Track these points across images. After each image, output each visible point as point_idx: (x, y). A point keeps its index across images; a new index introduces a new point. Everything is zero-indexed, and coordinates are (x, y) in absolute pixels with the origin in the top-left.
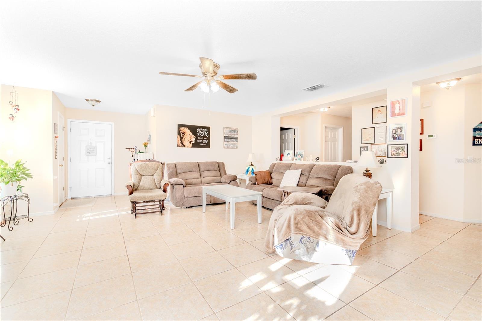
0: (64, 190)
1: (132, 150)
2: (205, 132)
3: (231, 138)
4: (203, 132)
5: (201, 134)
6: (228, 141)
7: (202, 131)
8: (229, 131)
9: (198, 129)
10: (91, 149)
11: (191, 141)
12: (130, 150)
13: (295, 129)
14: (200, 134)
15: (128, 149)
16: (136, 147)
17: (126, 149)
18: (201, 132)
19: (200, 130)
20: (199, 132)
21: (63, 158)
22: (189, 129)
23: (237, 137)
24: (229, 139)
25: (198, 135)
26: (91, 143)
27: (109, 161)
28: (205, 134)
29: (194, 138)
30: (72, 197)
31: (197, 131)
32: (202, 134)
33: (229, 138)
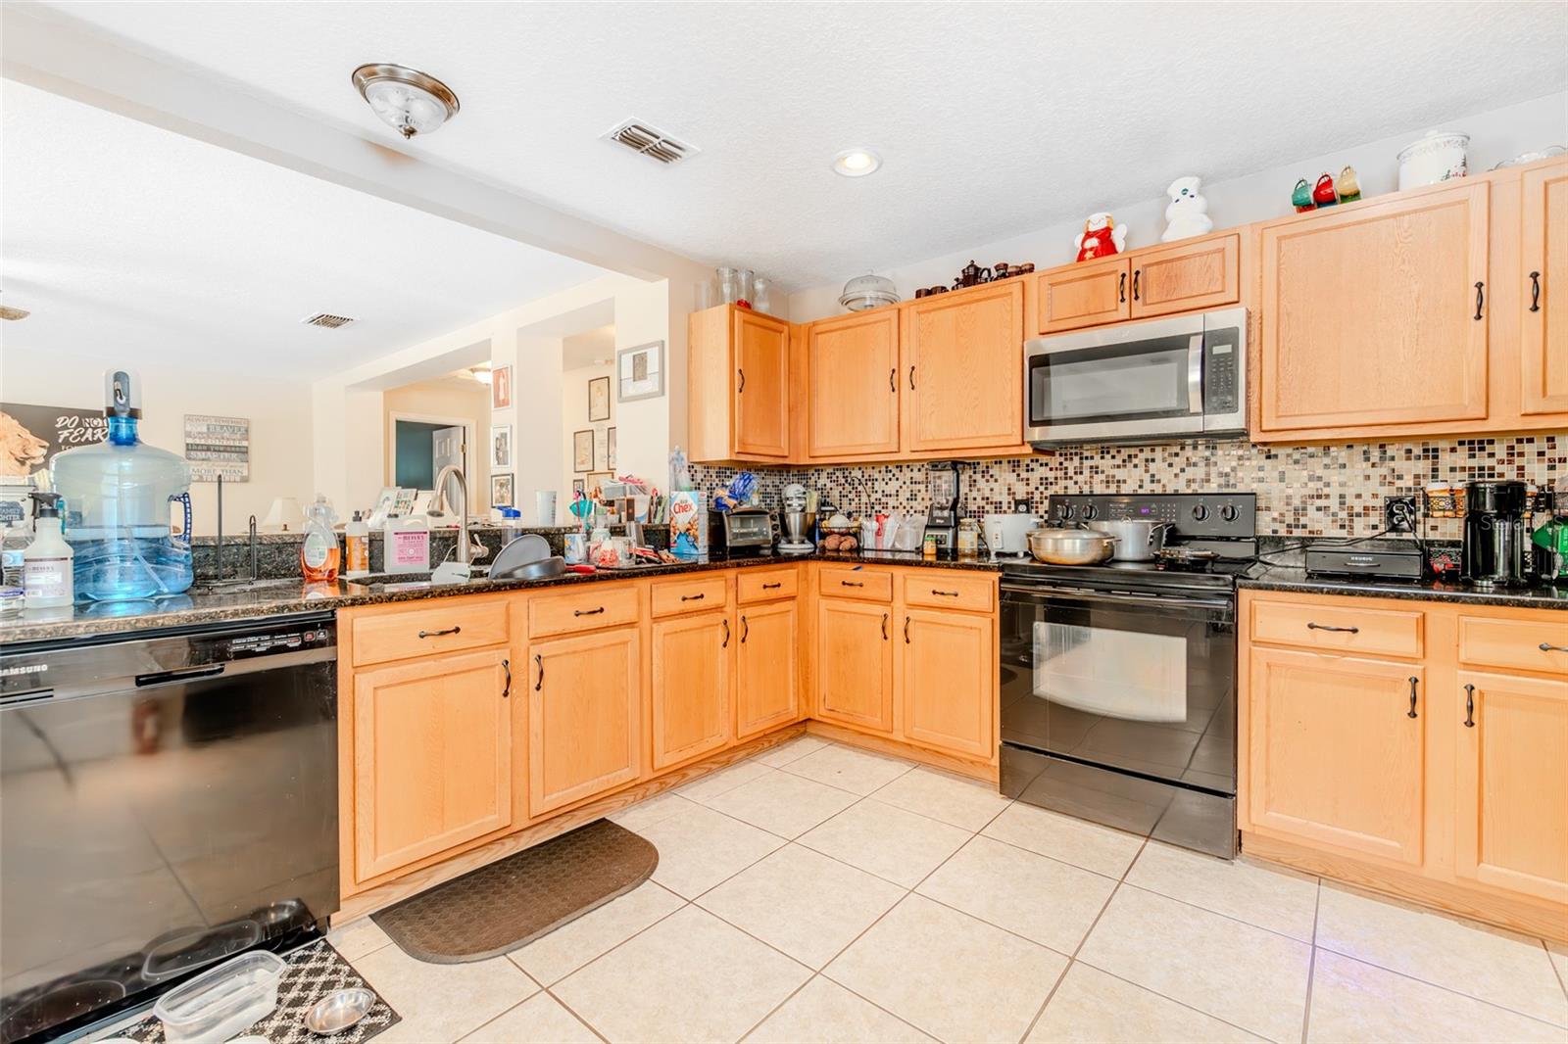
2: (94, 429)
3: (219, 451)
4: (86, 429)
5: (76, 434)
6: (203, 460)
7: (80, 425)
8: (208, 429)
9: (62, 419)
11: (26, 456)
13: (464, 428)
14: (72, 433)
18: (75, 429)
19: (69, 422)
20: (65, 427)
22: (13, 418)
23: (247, 447)
24: (209, 453)
25: (62, 437)
28: (93, 434)
29: (44, 447)
31: (58, 426)
32: (82, 436)
33: (208, 450)
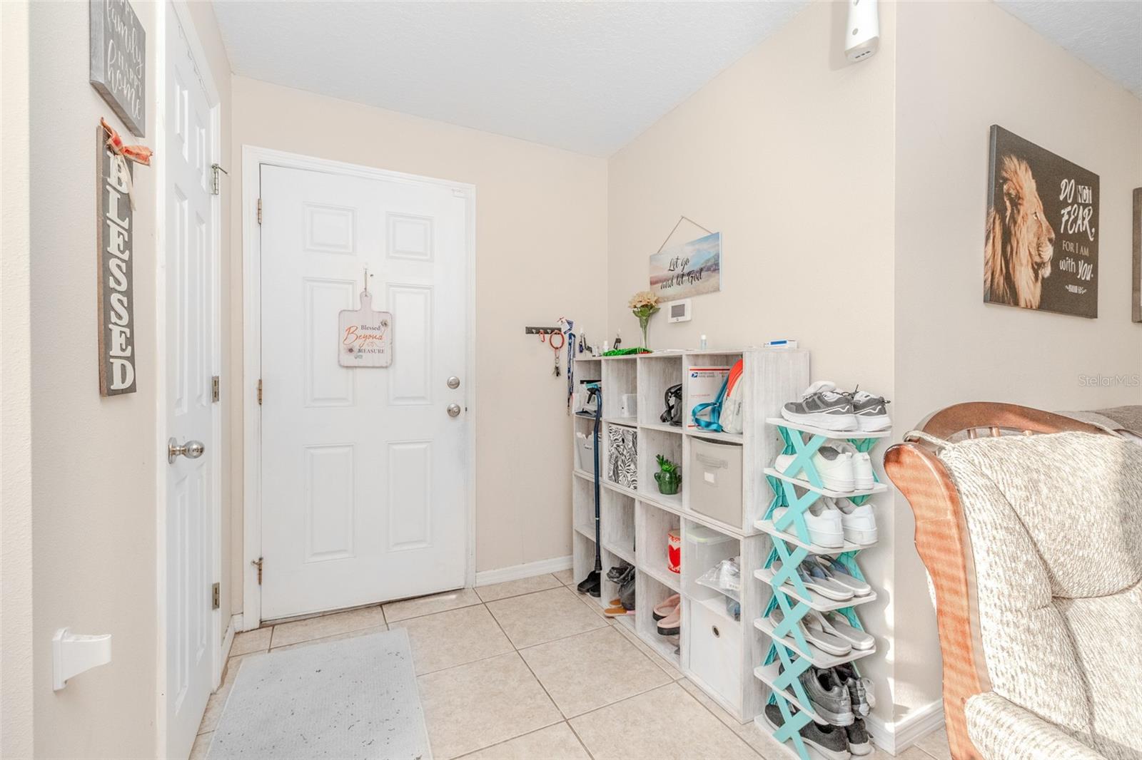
0: (216, 604)
1: (557, 340)
2: (1084, 206)
4: (1078, 207)
5: (1072, 216)
7: (1075, 198)
9: (1064, 183)
10: (363, 327)
11: (1038, 259)
12: (547, 336)
14: (1069, 215)
15: (538, 331)
16: (570, 323)
17: (529, 331)
18: (1072, 204)
19: (1069, 190)
20: (1066, 202)
21: (216, 382)
22: (1033, 176)
25: (1063, 221)
26: (365, 294)
27: (454, 398)
28: (1083, 218)
29: (1051, 242)
30: (264, 618)
31: (1061, 197)
32: (1076, 221)
